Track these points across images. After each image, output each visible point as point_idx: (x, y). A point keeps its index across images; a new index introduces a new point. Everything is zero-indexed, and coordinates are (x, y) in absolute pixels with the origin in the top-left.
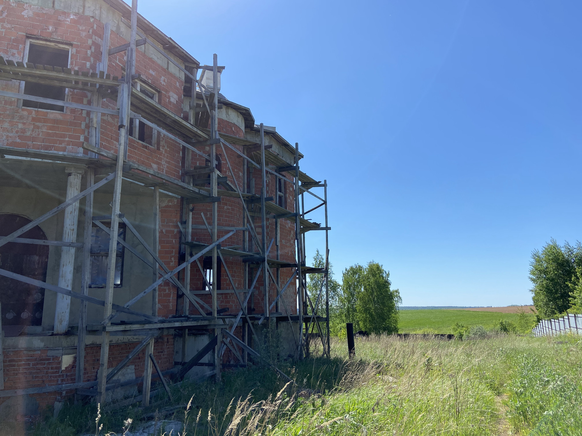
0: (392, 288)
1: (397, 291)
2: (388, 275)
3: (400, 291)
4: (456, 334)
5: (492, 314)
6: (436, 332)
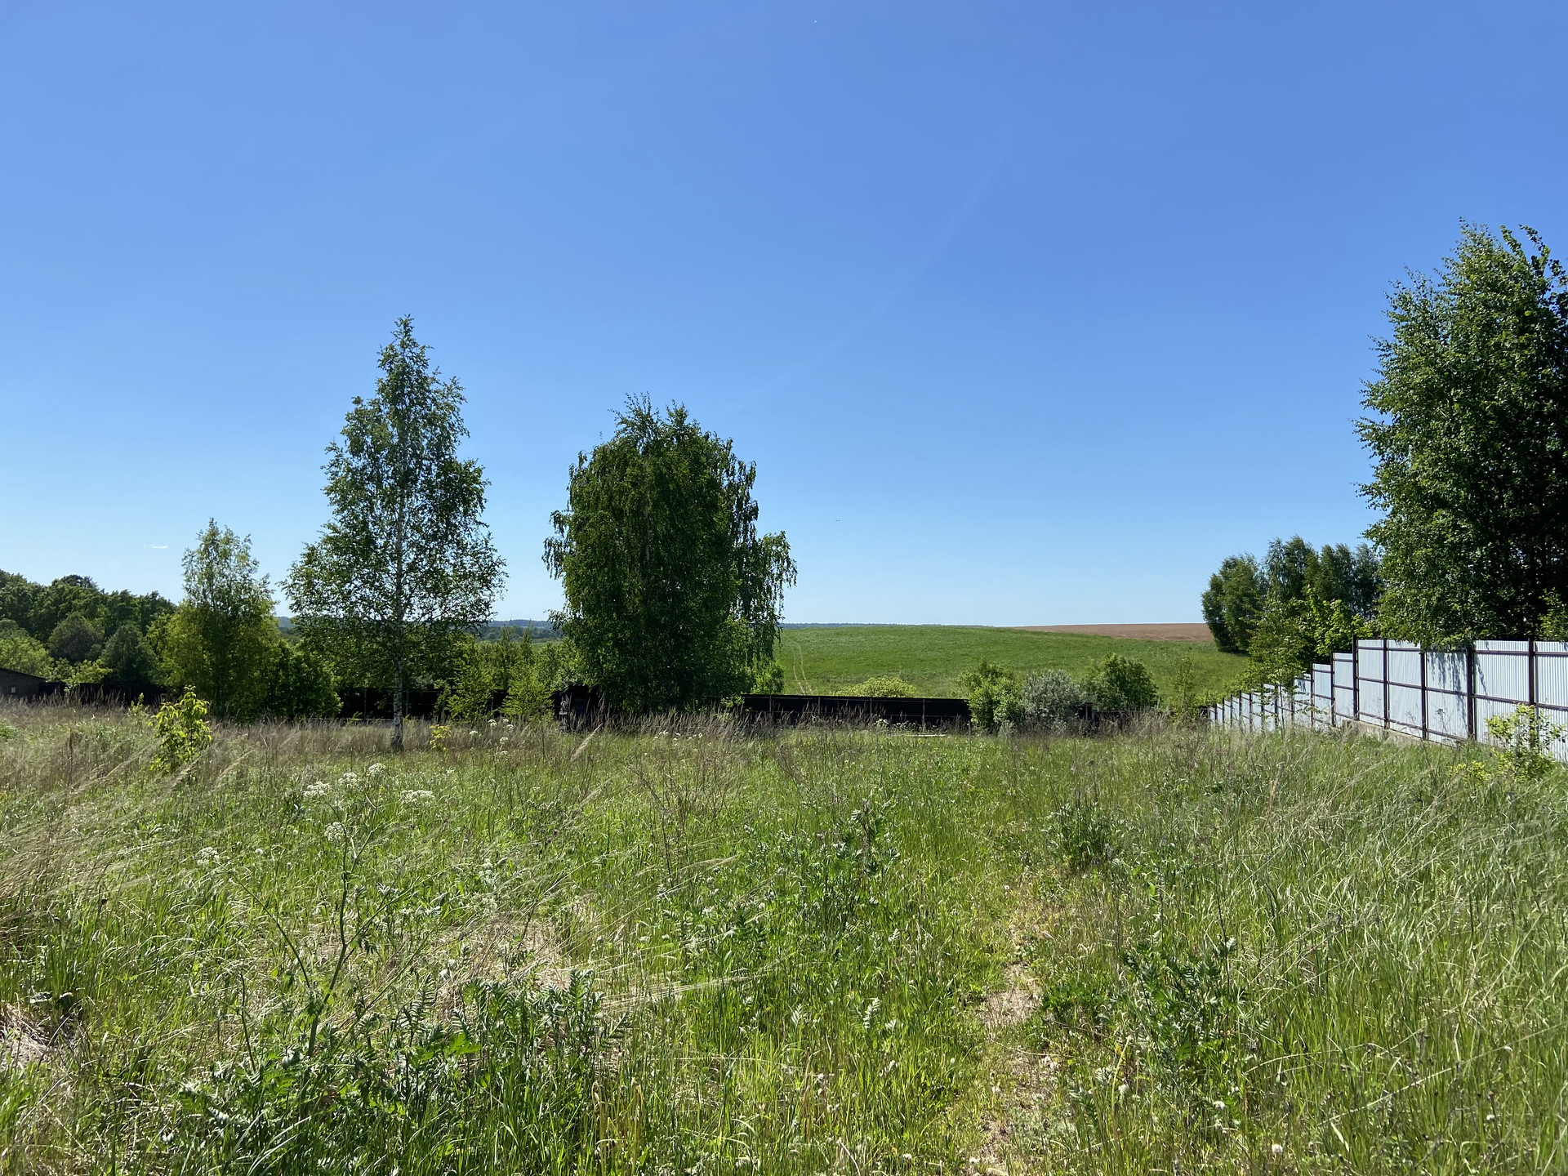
0: (762, 528)
1: (780, 541)
2: (750, 478)
3: (788, 540)
4: (973, 697)
5: (1085, 639)
6: (912, 691)
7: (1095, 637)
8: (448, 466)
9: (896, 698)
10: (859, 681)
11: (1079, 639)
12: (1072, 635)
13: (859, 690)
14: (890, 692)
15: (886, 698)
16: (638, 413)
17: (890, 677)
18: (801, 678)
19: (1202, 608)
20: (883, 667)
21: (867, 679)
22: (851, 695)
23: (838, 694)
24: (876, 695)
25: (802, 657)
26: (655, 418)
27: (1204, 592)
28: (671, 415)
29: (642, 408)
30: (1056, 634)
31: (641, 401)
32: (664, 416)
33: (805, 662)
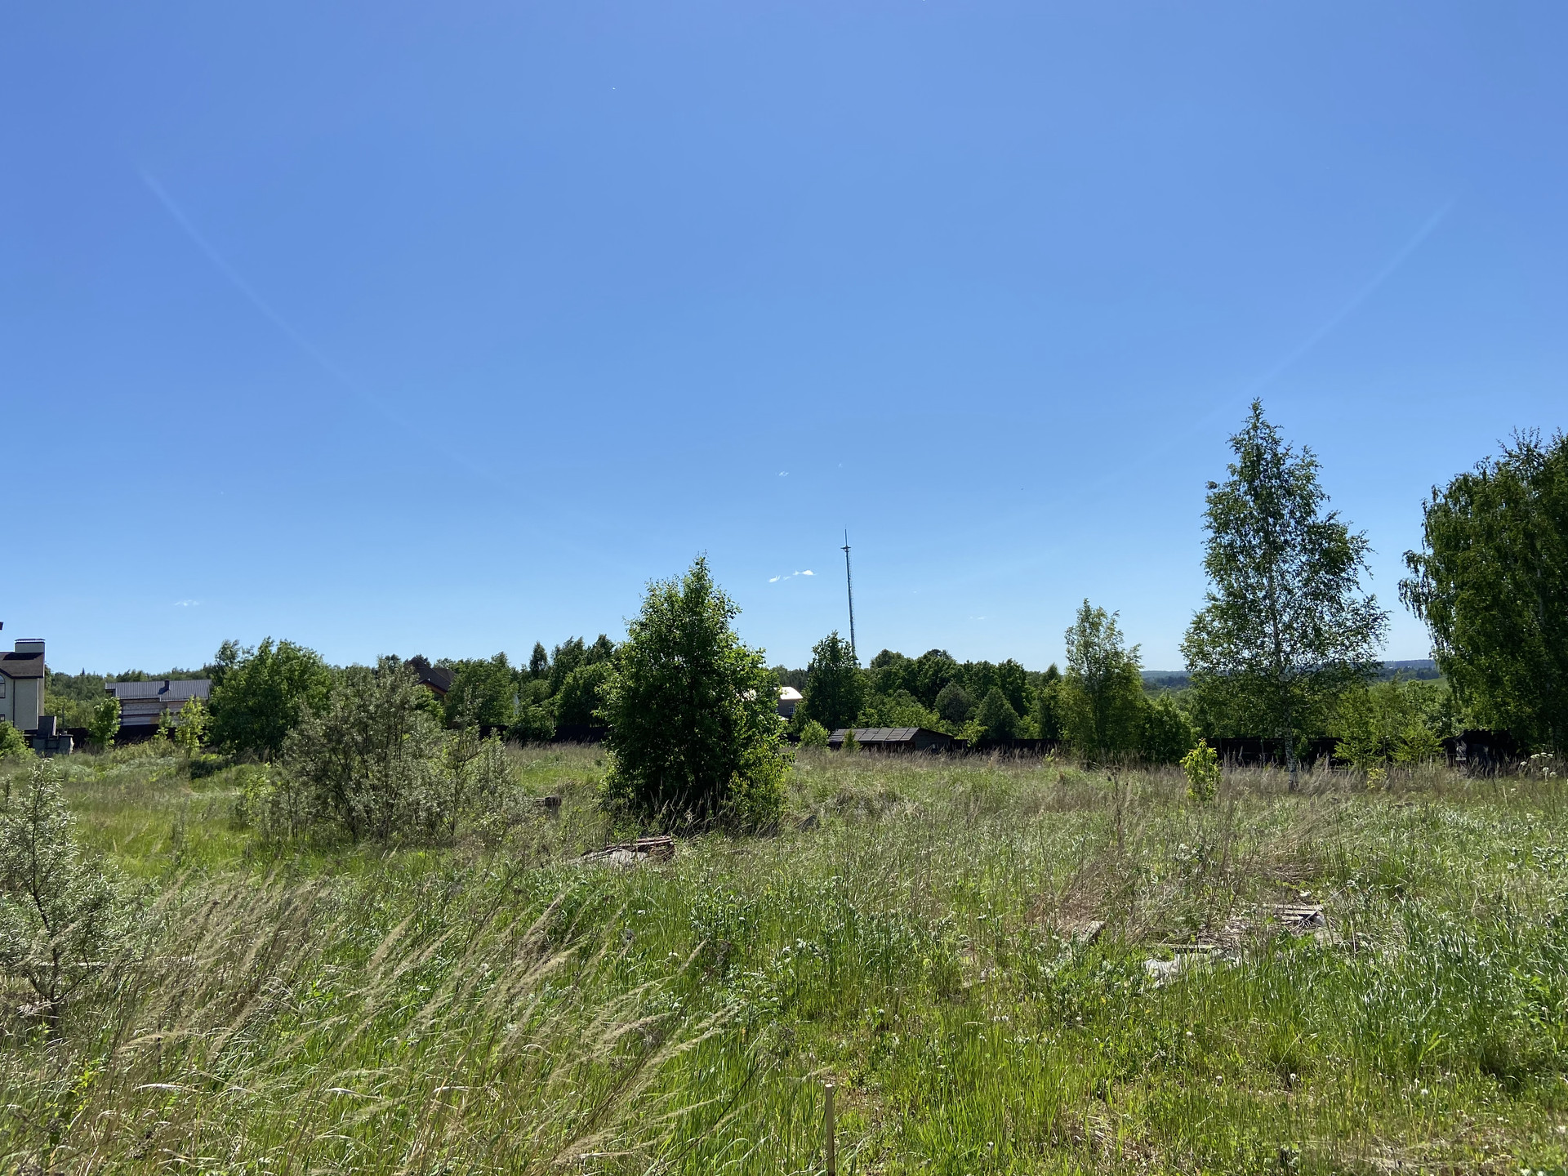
8: (1314, 529)
28: (1558, 442)
32: (1551, 444)
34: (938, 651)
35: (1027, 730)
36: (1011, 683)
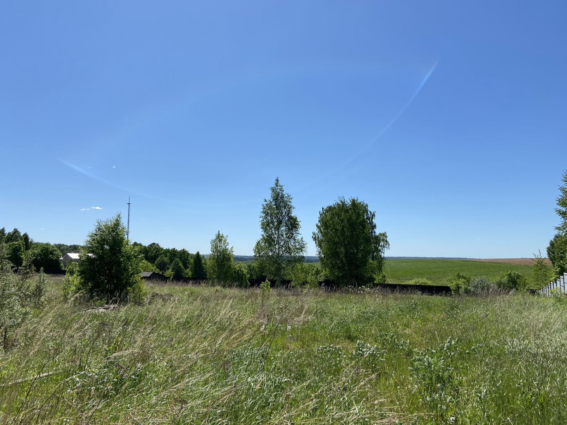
0: (378, 231)
1: (384, 235)
3: (387, 234)
4: (452, 285)
5: (500, 265)
6: (430, 283)
7: (505, 264)
8: (291, 218)
9: (424, 285)
10: (411, 279)
11: (498, 264)
12: (495, 263)
13: (412, 282)
14: (422, 283)
15: (421, 285)
16: (341, 202)
17: (422, 278)
18: (389, 278)
19: (547, 253)
20: (420, 274)
21: (414, 279)
22: (408, 284)
23: (404, 283)
24: (417, 284)
25: (389, 270)
26: (346, 203)
27: (547, 247)
28: (350, 201)
29: (343, 200)
30: (489, 263)
31: (342, 198)
32: (349, 201)
33: (391, 272)
34: (155, 244)
35: (187, 274)
36: (183, 257)
